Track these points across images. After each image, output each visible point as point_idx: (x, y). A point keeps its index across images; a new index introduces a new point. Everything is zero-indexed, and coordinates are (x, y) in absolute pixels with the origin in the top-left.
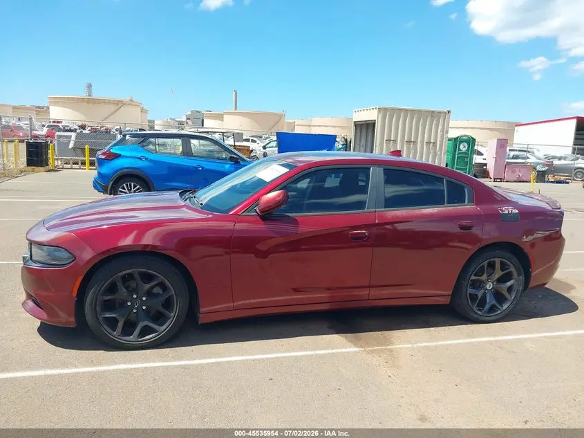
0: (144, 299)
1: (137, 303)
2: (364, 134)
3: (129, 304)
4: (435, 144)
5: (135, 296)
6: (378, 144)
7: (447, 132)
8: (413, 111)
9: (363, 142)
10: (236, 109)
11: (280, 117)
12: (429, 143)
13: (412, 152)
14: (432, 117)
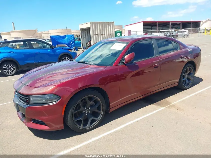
0: (89, 108)
1: (87, 111)
2: (86, 33)
3: (84, 112)
4: (111, 34)
5: (86, 108)
6: (92, 36)
7: (114, 30)
8: (102, 23)
9: (85, 37)
10: (15, 30)
11: (35, 31)
12: (109, 34)
13: (104, 38)
14: (109, 24)
